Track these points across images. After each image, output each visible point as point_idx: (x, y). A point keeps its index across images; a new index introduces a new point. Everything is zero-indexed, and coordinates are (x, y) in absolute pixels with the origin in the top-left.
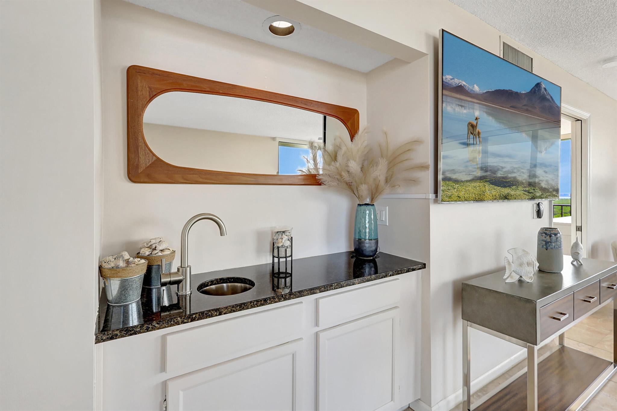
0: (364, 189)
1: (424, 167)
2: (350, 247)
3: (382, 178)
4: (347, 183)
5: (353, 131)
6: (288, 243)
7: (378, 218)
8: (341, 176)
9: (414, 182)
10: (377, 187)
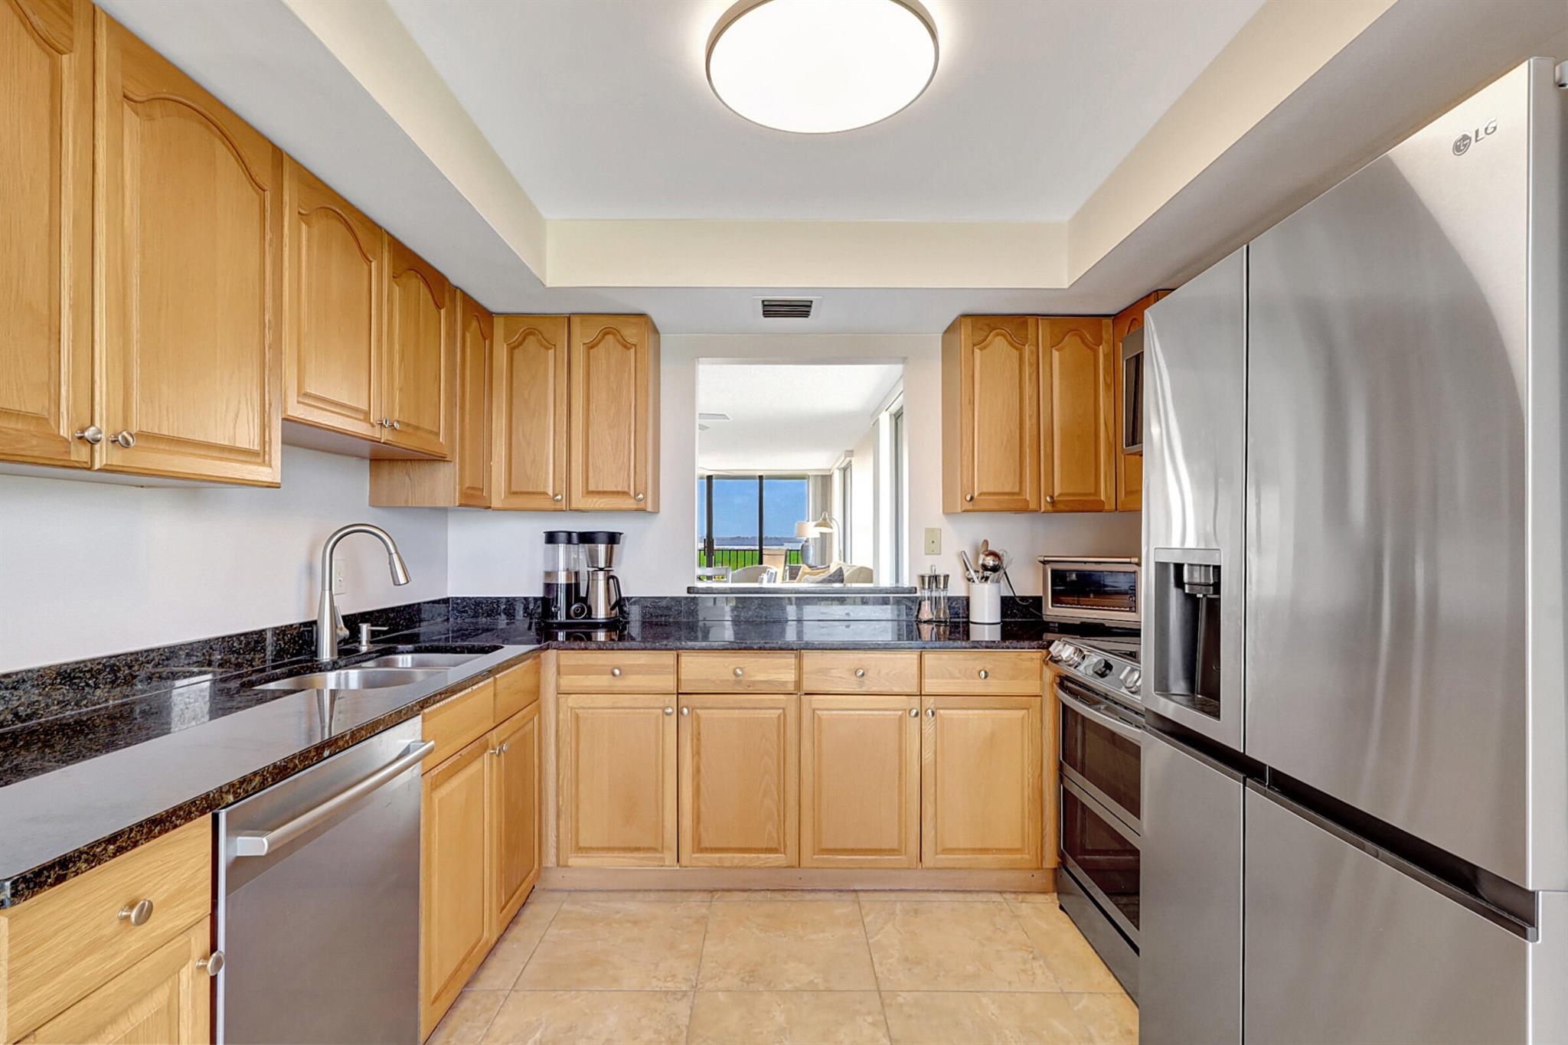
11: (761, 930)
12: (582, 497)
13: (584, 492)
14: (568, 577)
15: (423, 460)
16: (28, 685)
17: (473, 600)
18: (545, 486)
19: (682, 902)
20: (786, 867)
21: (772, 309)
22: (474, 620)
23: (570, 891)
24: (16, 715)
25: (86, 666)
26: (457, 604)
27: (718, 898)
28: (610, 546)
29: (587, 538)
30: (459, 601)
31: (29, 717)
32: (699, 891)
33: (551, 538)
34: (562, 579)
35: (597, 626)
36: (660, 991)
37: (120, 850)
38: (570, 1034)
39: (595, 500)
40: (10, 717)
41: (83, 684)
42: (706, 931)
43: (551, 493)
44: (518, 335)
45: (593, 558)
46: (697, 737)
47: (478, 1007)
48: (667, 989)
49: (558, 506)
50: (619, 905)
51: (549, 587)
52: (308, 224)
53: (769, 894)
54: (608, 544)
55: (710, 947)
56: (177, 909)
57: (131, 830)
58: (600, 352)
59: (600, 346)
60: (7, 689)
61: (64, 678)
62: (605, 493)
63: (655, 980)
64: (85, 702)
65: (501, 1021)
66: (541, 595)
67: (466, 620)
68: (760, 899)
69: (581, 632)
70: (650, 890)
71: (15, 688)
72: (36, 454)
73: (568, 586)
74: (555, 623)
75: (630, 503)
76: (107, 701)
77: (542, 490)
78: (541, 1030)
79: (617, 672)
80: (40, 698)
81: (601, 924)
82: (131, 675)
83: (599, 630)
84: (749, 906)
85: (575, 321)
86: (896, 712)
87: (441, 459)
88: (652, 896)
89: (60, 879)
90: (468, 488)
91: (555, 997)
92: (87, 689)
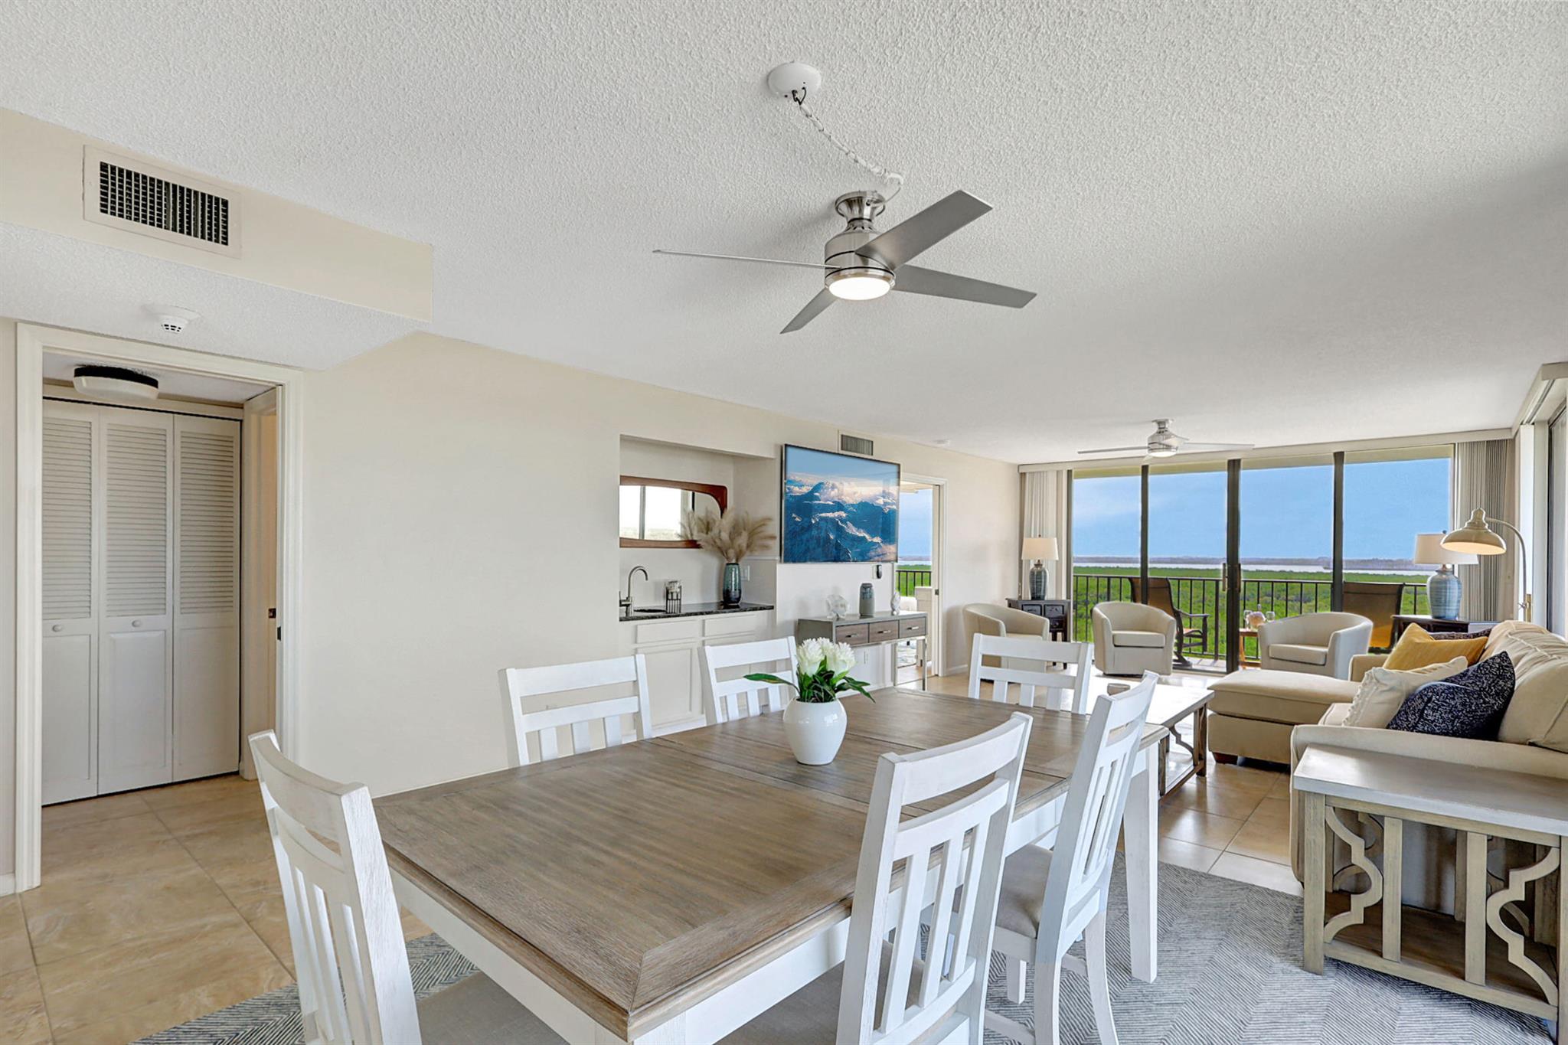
0: (731, 553)
1: (773, 538)
2: (719, 599)
3: (744, 545)
4: (719, 548)
5: (723, 506)
6: (678, 590)
7: (742, 575)
8: (715, 542)
9: (767, 547)
10: (741, 551)
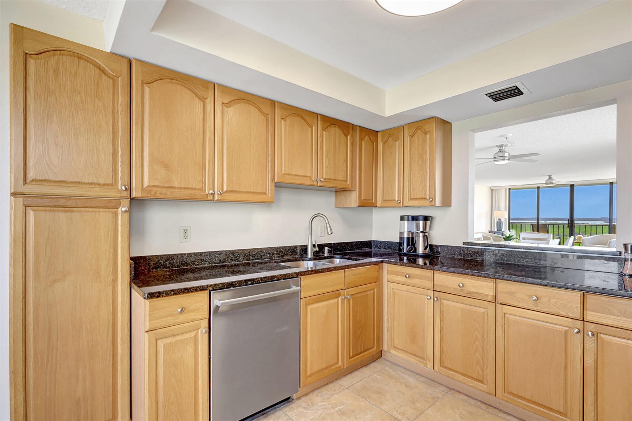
11: (460, 417)
12: (409, 200)
13: (409, 199)
14: (408, 235)
15: (341, 191)
16: (223, 255)
17: (379, 242)
18: (395, 197)
19: (433, 387)
20: (487, 393)
21: (497, 96)
22: (380, 250)
23: (393, 363)
24: (220, 261)
25: (237, 251)
26: (375, 243)
27: (452, 393)
28: (425, 222)
29: (415, 218)
30: (375, 242)
31: (223, 262)
32: (446, 386)
33: (402, 218)
34: (406, 236)
35: (419, 256)
36: (394, 417)
37: (175, 294)
38: (351, 413)
39: (413, 202)
40: (219, 262)
41: (236, 256)
42: (433, 404)
43: (397, 200)
44: (386, 138)
45: (418, 227)
46: (442, 312)
47: (333, 388)
48: (397, 418)
49: (399, 205)
50: (406, 376)
51: (401, 238)
52: (285, 121)
53: (479, 403)
54: (424, 221)
55: (429, 412)
56: (196, 313)
57: (178, 290)
58: (415, 138)
59: (415, 136)
60: (218, 255)
61: (232, 254)
62: (417, 199)
63: (396, 411)
64: (237, 260)
65: (336, 396)
66: (398, 241)
67: (378, 249)
68: (473, 404)
69: (412, 259)
70: (424, 376)
71: (220, 255)
72: (199, 198)
73: (408, 238)
74: (403, 253)
75: (427, 203)
76: (243, 261)
77: (394, 199)
78: (344, 406)
79: (407, 276)
80: (226, 258)
81: (394, 380)
82: (249, 255)
83: (419, 258)
84: (464, 403)
85: (406, 127)
86: (563, 328)
87: (349, 190)
88: (423, 379)
89: (158, 297)
90: (363, 200)
91: (357, 398)
92: (237, 257)
